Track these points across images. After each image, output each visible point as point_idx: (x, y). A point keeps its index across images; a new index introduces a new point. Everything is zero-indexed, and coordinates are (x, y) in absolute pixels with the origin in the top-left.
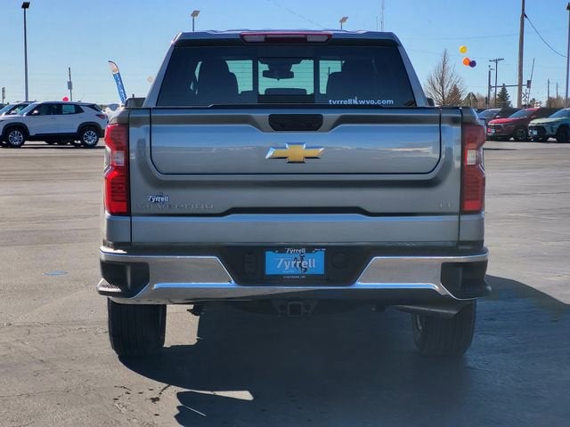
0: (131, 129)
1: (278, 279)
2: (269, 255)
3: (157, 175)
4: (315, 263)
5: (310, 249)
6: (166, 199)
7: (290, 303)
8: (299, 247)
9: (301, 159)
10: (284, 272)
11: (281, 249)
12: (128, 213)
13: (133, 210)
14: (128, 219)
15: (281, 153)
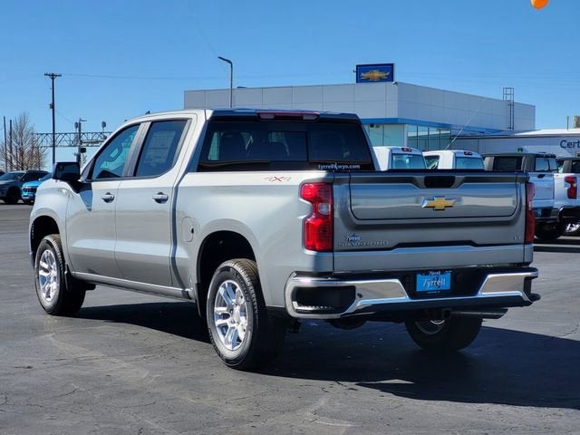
0: (334, 186)
1: (424, 294)
2: (419, 277)
3: (355, 220)
4: (444, 282)
5: (443, 271)
6: (359, 238)
7: (444, 310)
8: (437, 271)
9: (443, 208)
10: (427, 289)
11: (426, 272)
12: (332, 250)
13: (336, 247)
14: (331, 254)
15: (432, 203)
